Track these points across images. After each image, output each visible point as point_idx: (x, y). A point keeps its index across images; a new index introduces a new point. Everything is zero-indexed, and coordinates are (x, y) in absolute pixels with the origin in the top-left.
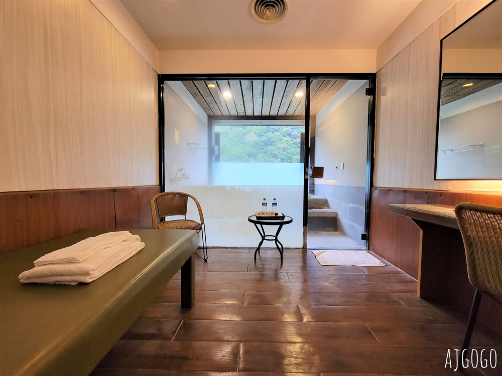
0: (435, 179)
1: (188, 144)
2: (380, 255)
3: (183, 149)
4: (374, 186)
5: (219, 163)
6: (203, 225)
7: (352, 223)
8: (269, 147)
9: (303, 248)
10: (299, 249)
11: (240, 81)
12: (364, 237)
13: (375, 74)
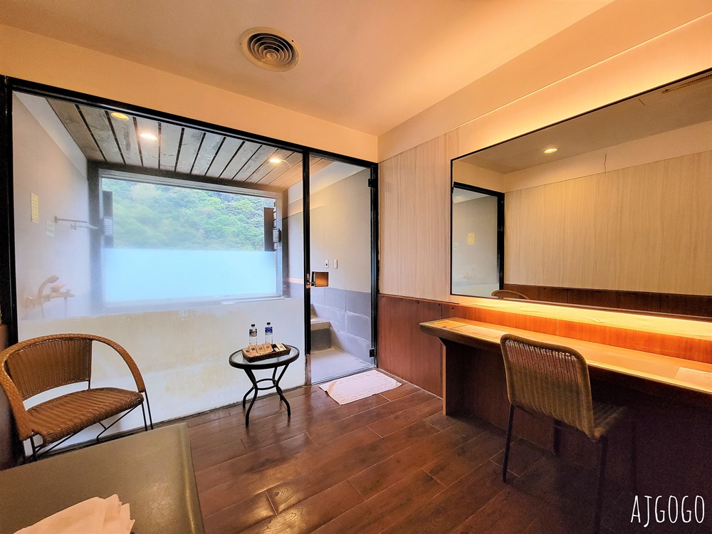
0: (451, 294)
1: (56, 220)
2: (391, 372)
3: (48, 234)
4: (381, 292)
5: (110, 249)
6: (143, 394)
7: (352, 336)
8: (184, 210)
9: (306, 384)
10: (300, 387)
11: (183, 130)
12: (372, 353)
13: (377, 164)
